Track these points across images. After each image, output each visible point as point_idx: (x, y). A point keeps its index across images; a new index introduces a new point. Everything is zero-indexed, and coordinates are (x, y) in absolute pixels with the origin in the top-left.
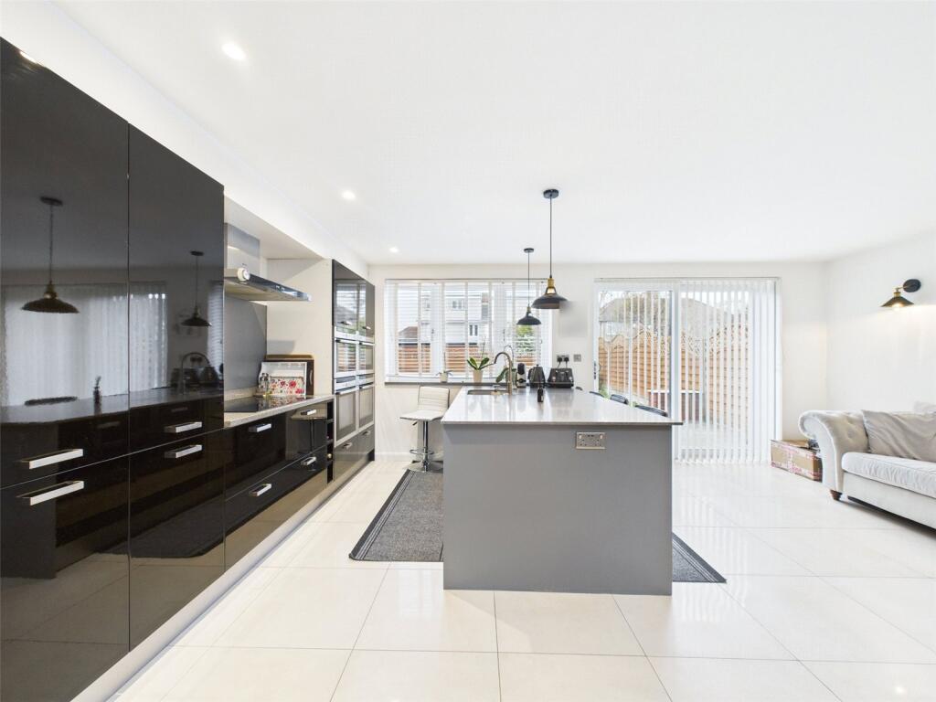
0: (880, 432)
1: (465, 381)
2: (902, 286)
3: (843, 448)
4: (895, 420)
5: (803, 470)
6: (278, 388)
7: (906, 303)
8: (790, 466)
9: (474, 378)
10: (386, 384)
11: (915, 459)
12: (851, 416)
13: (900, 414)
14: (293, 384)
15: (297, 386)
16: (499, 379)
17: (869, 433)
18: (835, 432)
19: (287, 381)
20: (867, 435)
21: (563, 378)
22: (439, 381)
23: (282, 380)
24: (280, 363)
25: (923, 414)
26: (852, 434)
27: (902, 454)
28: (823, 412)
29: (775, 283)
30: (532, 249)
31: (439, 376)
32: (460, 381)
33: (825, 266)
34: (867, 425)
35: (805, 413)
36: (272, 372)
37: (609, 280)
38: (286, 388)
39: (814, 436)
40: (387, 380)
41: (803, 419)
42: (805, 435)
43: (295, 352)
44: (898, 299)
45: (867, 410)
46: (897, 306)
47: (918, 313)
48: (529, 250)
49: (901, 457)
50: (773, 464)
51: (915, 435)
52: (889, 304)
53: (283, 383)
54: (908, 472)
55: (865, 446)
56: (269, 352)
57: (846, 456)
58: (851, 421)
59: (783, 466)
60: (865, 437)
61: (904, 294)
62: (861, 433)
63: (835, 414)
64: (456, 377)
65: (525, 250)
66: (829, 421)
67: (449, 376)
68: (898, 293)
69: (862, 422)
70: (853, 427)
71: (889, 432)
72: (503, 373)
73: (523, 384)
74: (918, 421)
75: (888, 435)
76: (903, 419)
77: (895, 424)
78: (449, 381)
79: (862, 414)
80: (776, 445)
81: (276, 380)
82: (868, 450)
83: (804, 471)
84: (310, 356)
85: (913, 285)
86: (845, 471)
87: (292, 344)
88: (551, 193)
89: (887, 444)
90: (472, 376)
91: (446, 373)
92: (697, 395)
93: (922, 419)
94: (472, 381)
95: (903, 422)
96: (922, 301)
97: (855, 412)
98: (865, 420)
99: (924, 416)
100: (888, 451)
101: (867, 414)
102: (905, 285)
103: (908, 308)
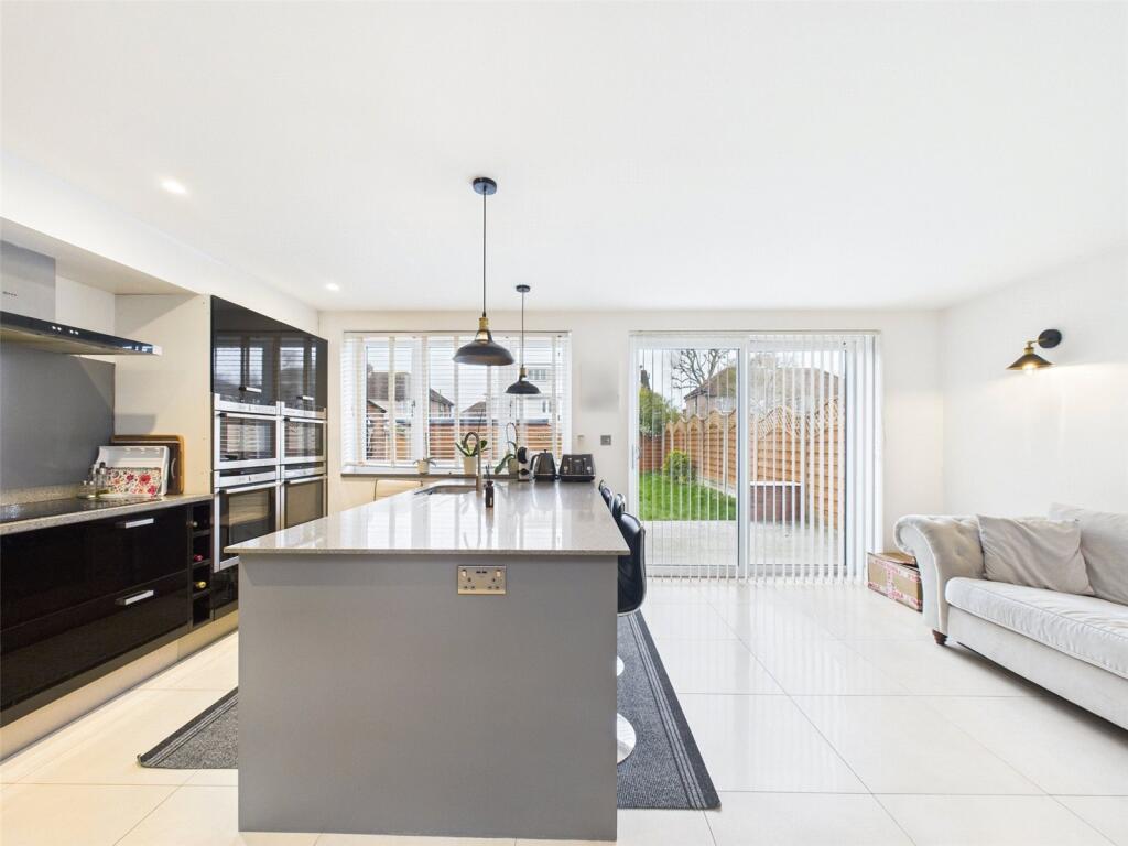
0: (1001, 548)
1: (454, 472)
2: (1037, 339)
3: (949, 571)
4: (1019, 530)
5: (905, 596)
6: (123, 485)
7: (1042, 363)
8: (890, 590)
9: (465, 468)
10: (343, 476)
11: (1047, 588)
12: (963, 523)
13: (1029, 522)
14: (145, 479)
15: (152, 481)
16: (498, 469)
17: (985, 548)
18: (939, 548)
19: (137, 474)
20: (983, 552)
21: (578, 468)
22: (417, 472)
23: (129, 473)
24: (128, 448)
25: (1059, 521)
26: (961, 551)
27: (1031, 581)
28: (925, 518)
29: (874, 338)
30: (528, 287)
31: (416, 465)
32: (446, 472)
33: (941, 315)
34: (983, 538)
35: (902, 519)
36: (116, 461)
37: (651, 334)
38: (134, 485)
39: (912, 551)
40: (348, 470)
41: (900, 527)
42: (902, 549)
43: (155, 432)
44: (1030, 357)
45: (983, 515)
46: (1030, 366)
47: (1060, 377)
48: (523, 288)
49: (1028, 585)
50: (870, 585)
51: (1049, 554)
52: (1018, 365)
53: (130, 478)
54: (1031, 613)
55: (979, 568)
56: (119, 431)
57: (952, 583)
58: (962, 530)
59: (882, 589)
60: (979, 555)
61: (1039, 351)
62: (974, 548)
63: (941, 520)
64: (442, 466)
65: (518, 287)
66: (931, 532)
67: (431, 465)
68: (1030, 348)
69: (978, 532)
70: (965, 540)
71: (1013, 548)
72: (504, 460)
73: (525, 477)
74: (1052, 533)
75: (1012, 553)
76: (1034, 530)
77: (1021, 538)
78: (431, 472)
79: (978, 521)
80: (873, 559)
81: (121, 473)
82: (983, 574)
83: (906, 598)
84: (176, 438)
85: (1051, 338)
86: (950, 605)
87: (151, 420)
88: (485, 184)
89: (1010, 566)
90: (462, 466)
91: (428, 461)
92: (798, 488)
93: (1058, 529)
94: (462, 472)
95: (1032, 533)
96: (1063, 361)
97: (969, 518)
98: (981, 530)
99: (1061, 526)
100: (1010, 576)
101: (984, 520)
102: (1041, 337)
103: (1045, 371)
